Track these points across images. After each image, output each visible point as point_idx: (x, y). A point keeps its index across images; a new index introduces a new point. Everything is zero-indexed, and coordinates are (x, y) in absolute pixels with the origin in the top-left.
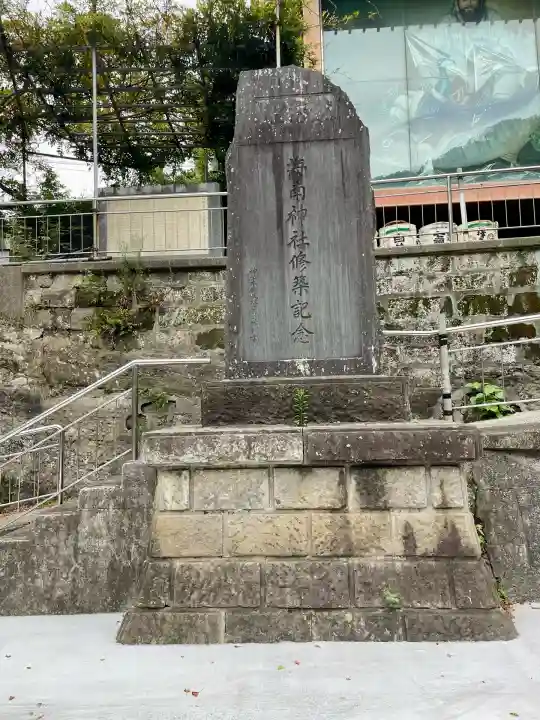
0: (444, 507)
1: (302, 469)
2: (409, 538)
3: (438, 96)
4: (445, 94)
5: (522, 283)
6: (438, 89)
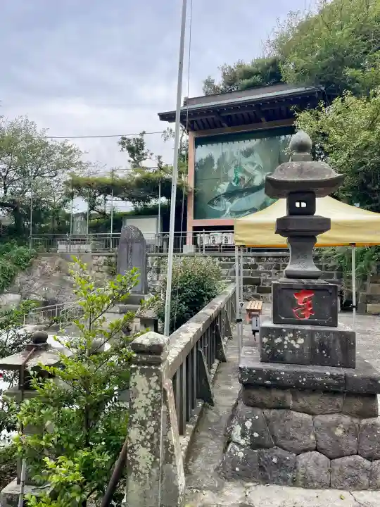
3: (234, 184)
4: (237, 184)
6: (234, 180)
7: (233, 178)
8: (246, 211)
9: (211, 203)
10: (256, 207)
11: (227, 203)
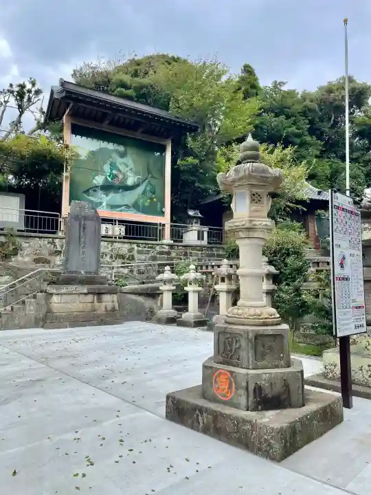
0: (113, 302)
1: (86, 294)
2: (106, 308)
3: (109, 179)
4: (112, 179)
5: (131, 252)
6: (109, 176)
7: (109, 174)
8: (120, 206)
9: (87, 192)
10: (130, 205)
11: (103, 195)
